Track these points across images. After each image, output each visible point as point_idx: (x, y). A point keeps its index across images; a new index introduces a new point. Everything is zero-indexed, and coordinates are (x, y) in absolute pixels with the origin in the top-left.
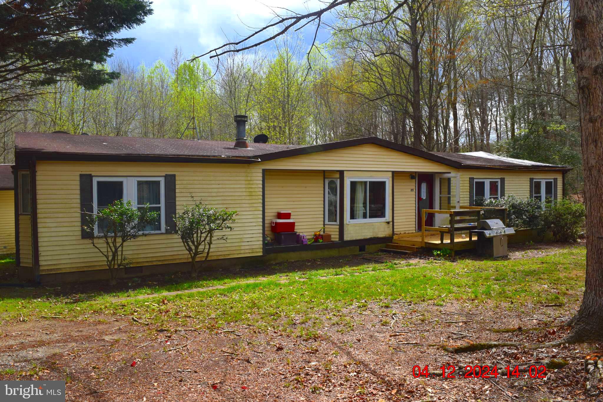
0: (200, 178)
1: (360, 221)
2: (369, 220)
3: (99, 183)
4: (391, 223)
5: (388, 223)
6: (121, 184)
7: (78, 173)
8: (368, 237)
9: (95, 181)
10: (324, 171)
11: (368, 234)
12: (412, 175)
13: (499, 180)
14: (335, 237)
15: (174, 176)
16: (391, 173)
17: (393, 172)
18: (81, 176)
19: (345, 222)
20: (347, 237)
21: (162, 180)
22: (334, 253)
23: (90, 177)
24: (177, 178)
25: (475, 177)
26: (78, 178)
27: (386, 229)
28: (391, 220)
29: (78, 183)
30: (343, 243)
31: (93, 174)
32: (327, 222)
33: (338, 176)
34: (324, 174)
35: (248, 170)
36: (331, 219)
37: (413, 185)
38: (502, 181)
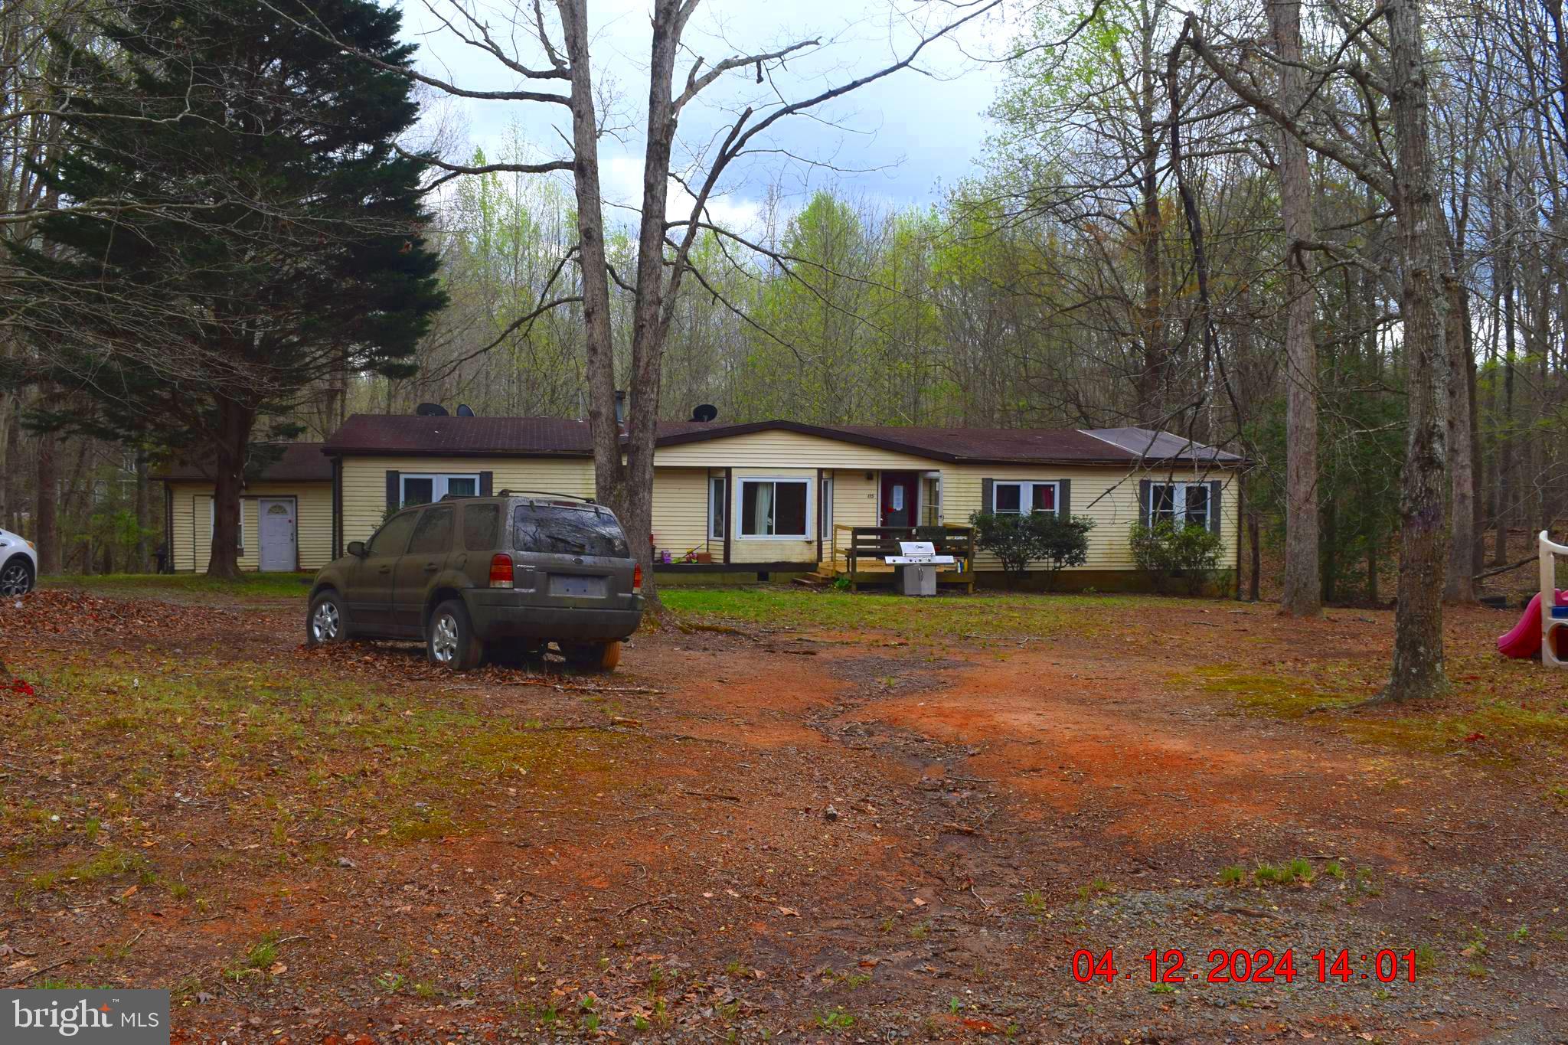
0: (524, 476)
1: (761, 538)
2: (774, 537)
3: (407, 480)
4: (816, 543)
5: (809, 542)
6: (430, 481)
7: (385, 470)
8: (773, 561)
9: (402, 478)
10: (709, 468)
11: (771, 556)
12: (868, 475)
13: (1057, 484)
14: (718, 557)
15: (491, 473)
16: (816, 471)
17: (820, 471)
18: (388, 472)
19: (732, 538)
20: (734, 559)
21: (477, 478)
22: (715, 578)
23: (397, 474)
24: (494, 476)
25: (994, 477)
26: (384, 475)
27: (806, 551)
28: (815, 538)
29: (384, 480)
30: (728, 567)
31: (400, 470)
32: (712, 537)
34: (709, 472)
35: (586, 467)
36: (718, 533)
37: (874, 489)
38: (1065, 486)
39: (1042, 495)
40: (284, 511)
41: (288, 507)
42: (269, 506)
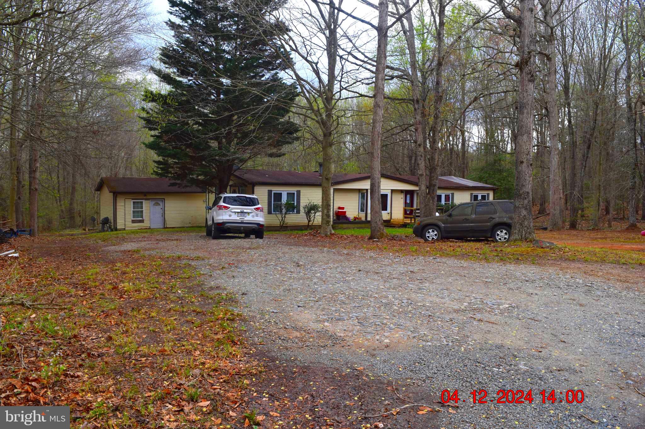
0: (309, 192)
3: (274, 193)
5: (388, 213)
6: (281, 194)
7: (267, 190)
12: (402, 191)
13: (451, 194)
14: (363, 219)
17: (391, 190)
19: (368, 212)
20: (369, 219)
21: (296, 192)
22: (363, 225)
23: (271, 191)
24: (301, 192)
26: (267, 192)
27: (388, 216)
28: (390, 212)
30: (367, 222)
32: (360, 212)
33: (365, 191)
34: (359, 190)
36: (362, 210)
37: (402, 196)
38: (453, 194)
39: (447, 198)
40: (160, 205)
41: (161, 204)
42: (154, 202)
